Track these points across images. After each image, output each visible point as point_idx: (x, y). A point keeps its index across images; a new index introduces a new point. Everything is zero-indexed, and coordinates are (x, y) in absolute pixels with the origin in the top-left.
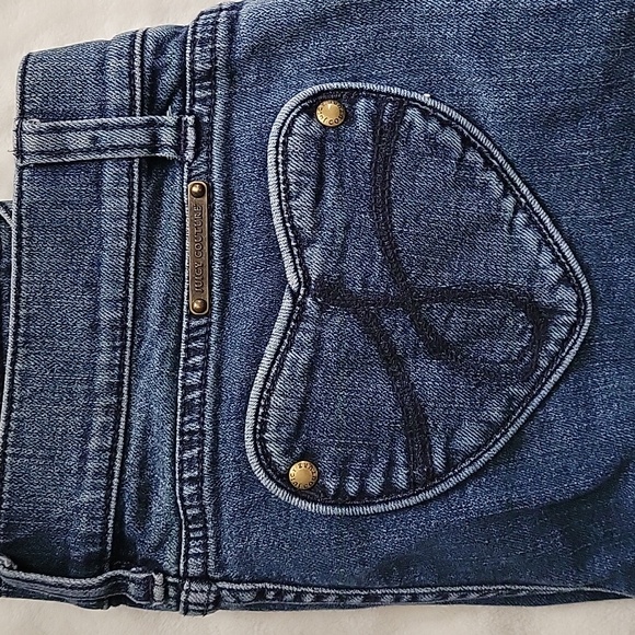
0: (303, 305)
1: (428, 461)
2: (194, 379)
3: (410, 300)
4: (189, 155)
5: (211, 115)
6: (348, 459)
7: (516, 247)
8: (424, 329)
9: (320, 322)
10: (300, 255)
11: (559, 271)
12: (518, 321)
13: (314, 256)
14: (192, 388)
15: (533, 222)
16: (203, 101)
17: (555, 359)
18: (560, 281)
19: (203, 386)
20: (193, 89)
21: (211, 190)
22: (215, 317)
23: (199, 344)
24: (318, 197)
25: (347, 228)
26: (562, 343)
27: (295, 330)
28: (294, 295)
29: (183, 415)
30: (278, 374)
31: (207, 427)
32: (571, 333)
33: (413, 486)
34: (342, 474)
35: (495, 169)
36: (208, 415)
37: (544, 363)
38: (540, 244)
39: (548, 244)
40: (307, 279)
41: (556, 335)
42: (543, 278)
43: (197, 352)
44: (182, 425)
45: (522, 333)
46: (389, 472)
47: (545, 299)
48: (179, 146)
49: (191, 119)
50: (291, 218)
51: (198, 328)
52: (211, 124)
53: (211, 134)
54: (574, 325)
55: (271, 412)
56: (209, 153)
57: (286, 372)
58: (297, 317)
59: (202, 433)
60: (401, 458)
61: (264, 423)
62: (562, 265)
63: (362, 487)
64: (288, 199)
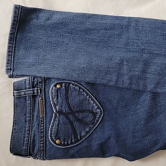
0: (56, 115)
1: (77, 138)
2: (42, 128)
3: (73, 113)
4: (39, 94)
5: (42, 88)
6: (65, 139)
7: (90, 103)
8: (75, 117)
9: (59, 117)
10: (55, 107)
11: (97, 107)
12: (91, 115)
13: (57, 107)
14: (42, 129)
15: (92, 99)
16: (41, 86)
17: (98, 121)
18: (97, 108)
19: (43, 129)
20: (39, 84)
21: (43, 99)
22: (45, 118)
23: (42, 122)
24: (57, 98)
25: (62, 103)
26: (99, 118)
27: (56, 119)
28: (55, 113)
29: (40, 134)
30: (53, 126)
31: (44, 135)
32: (100, 116)
33: (75, 142)
34: (64, 141)
35: (85, 92)
36: (44, 133)
37: (96, 121)
38: (94, 103)
39: (95, 103)
40: (57, 111)
41: (97, 117)
42: (94, 108)
43: (42, 124)
44: (40, 135)
45: (92, 117)
46: (71, 140)
47: (95, 111)
48: (38, 93)
49: (39, 89)
50: (54, 102)
51: (42, 120)
52: (42, 89)
53: (42, 90)
54: (100, 115)
55: (53, 132)
56: (42, 93)
57: (54, 125)
58: (56, 117)
59: (44, 136)
60: (73, 138)
61: (52, 134)
62: (97, 106)
63: (67, 143)
64: (53, 99)
